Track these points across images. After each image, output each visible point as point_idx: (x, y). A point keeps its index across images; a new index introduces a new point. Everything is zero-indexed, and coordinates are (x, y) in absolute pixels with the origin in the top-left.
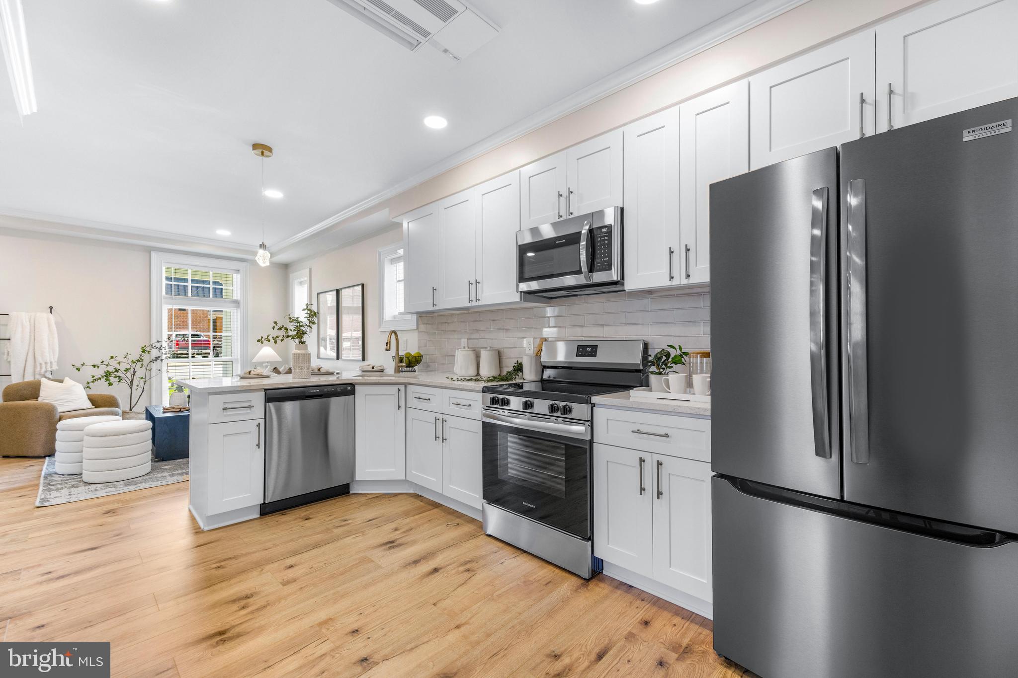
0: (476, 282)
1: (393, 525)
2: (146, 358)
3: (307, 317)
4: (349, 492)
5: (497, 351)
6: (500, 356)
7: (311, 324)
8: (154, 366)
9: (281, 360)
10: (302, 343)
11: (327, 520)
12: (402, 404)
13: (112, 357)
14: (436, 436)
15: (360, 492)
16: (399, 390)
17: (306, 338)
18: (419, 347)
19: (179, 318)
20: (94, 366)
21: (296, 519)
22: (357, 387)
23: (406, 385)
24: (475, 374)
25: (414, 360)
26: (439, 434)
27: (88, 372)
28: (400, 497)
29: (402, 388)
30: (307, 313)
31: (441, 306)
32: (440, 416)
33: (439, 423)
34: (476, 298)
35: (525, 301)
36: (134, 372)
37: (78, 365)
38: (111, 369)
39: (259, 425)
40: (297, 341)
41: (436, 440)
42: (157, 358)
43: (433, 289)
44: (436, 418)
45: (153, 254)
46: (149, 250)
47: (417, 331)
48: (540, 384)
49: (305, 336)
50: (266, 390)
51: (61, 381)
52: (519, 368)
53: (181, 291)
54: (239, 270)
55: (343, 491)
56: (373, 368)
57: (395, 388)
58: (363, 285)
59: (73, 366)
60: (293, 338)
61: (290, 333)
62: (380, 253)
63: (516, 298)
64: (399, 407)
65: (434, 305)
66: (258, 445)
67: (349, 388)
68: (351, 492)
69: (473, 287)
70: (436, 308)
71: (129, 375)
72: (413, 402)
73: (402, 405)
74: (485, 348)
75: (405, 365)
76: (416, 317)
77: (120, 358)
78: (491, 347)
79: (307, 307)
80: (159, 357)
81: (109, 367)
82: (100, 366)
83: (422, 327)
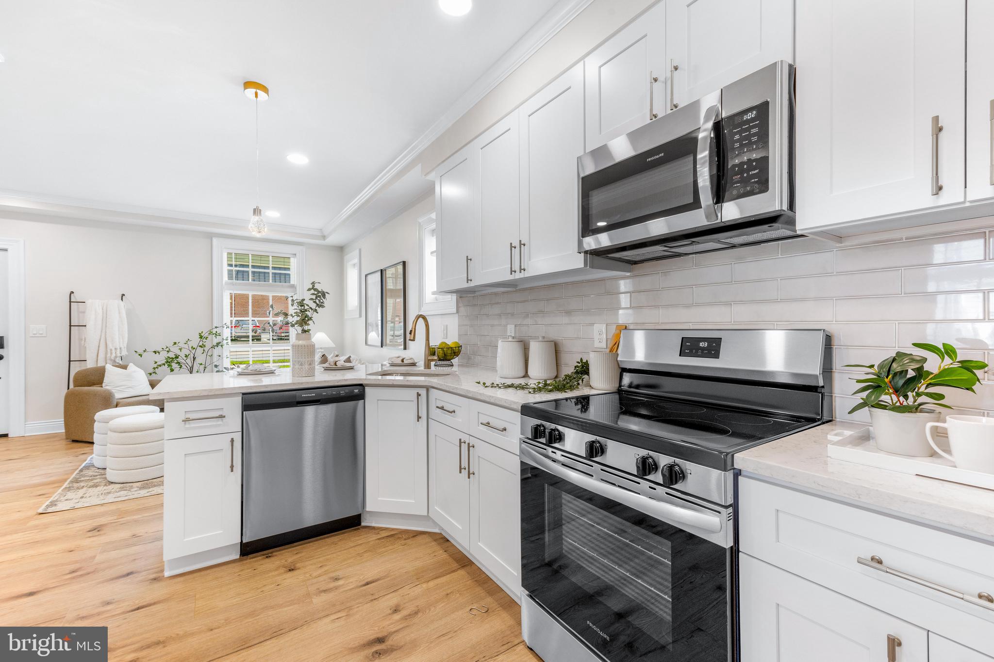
0: (521, 244)
1: (392, 600)
2: (208, 344)
3: (311, 299)
4: (359, 524)
5: (553, 343)
6: (556, 350)
7: (317, 308)
8: (216, 351)
9: (335, 346)
10: (304, 331)
11: (315, 574)
12: (423, 414)
13: (175, 343)
14: (460, 466)
15: (373, 525)
16: (419, 395)
17: (311, 326)
18: (460, 335)
19: (239, 305)
20: (155, 352)
21: (277, 569)
22: (367, 389)
23: (428, 388)
24: (522, 374)
25: (449, 352)
26: (465, 464)
27: (150, 359)
28: (420, 539)
29: (423, 392)
30: (313, 294)
31: (477, 281)
32: (465, 438)
33: (464, 447)
34: (521, 266)
35: (592, 267)
36: (194, 358)
37: (140, 351)
38: (172, 355)
39: (232, 441)
40: (299, 329)
41: (460, 472)
42: (218, 344)
43: (467, 259)
44: (460, 440)
45: (215, 240)
46: (210, 236)
47: (457, 315)
48: (617, 396)
49: (310, 322)
50: (243, 394)
51: (125, 367)
52: (584, 369)
53: (241, 275)
54: (295, 254)
55: (353, 523)
56: (403, 361)
57: (414, 392)
58: (404, 263)
59: (136, 352)
60: (293, 326)
61: (290, 319)
62: (420, 223)
63: (578, 262)
64: (419, 418)
65: (468, 280)
66: (232, 467)
67: (356, 391)
68: (363, 524)
69: (516, 252)
70: (471, 284)
71: (189, 361)
72: (435, 413)
73: (423, 416)
74: (535, 338)
75: (436, 358)
76: (455, 297)
77: (181, 345)
78: (544, 337)
79: (314, 286)
80: (220, 343)
81: (170, 353)
82: (161, 353)
83: (462, 309)
